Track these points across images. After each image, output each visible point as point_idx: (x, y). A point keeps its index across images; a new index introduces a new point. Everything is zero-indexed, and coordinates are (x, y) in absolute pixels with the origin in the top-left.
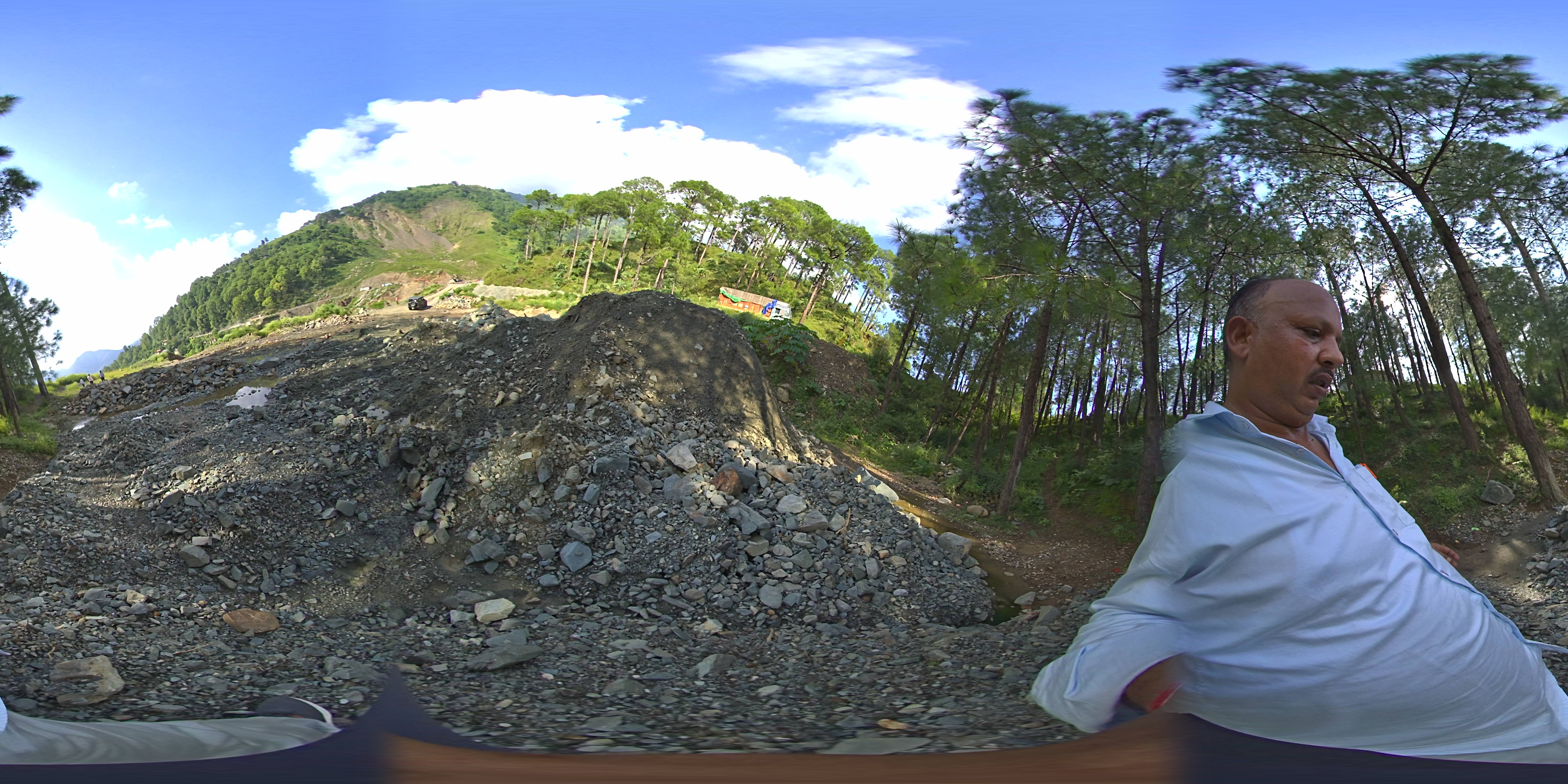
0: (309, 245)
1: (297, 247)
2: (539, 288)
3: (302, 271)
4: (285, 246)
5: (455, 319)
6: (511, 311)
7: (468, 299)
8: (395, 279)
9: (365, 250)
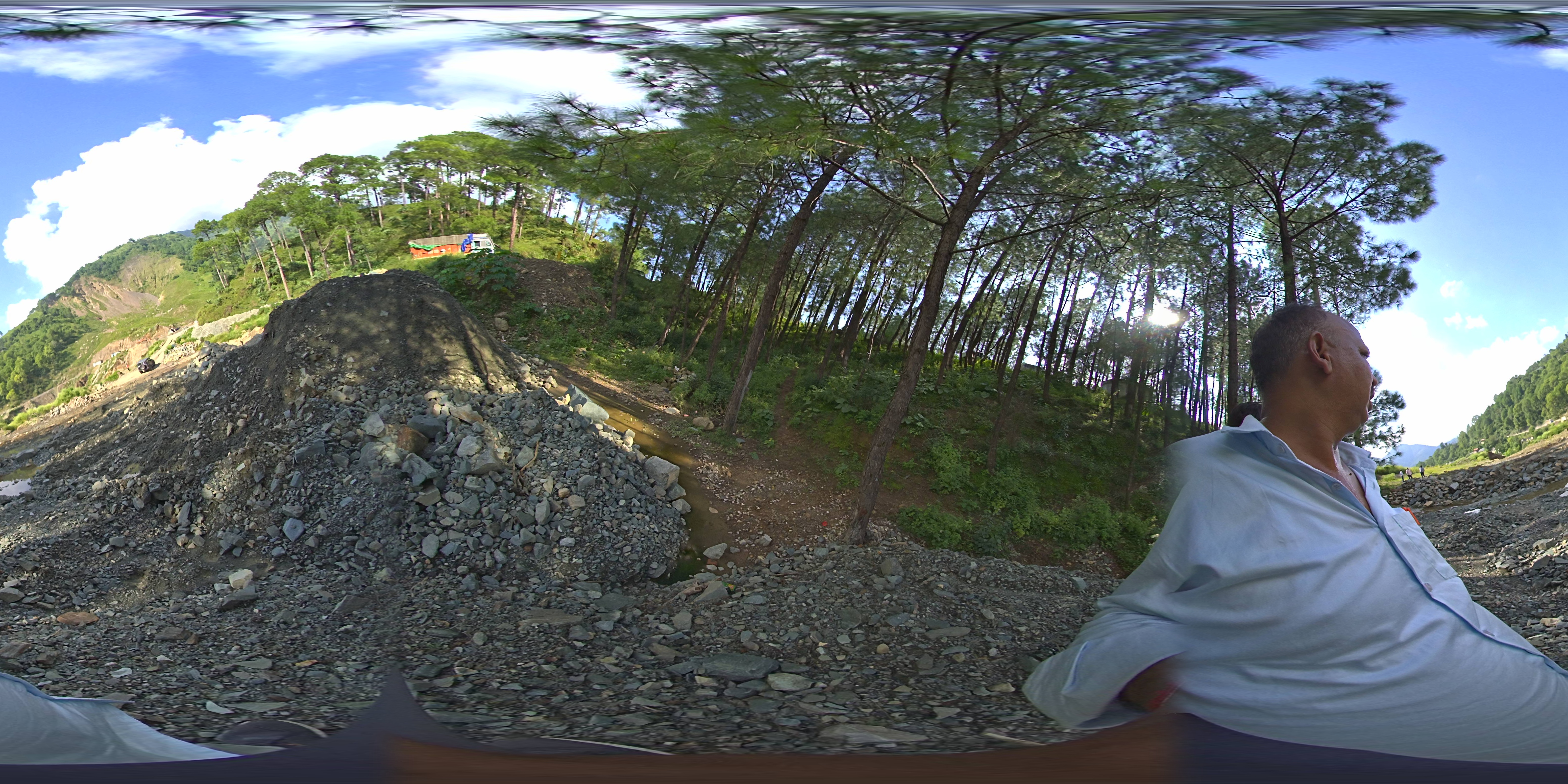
0: (38, 332)
1: (28, 337)
2: (247, 309)
3: (37, 359)
4: (18, 337)
5: (182, 370)
6: (231, 342)
7: (190, 344)
8: (121, 346)
9: (87, 326)
